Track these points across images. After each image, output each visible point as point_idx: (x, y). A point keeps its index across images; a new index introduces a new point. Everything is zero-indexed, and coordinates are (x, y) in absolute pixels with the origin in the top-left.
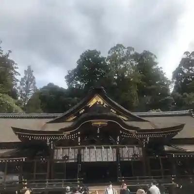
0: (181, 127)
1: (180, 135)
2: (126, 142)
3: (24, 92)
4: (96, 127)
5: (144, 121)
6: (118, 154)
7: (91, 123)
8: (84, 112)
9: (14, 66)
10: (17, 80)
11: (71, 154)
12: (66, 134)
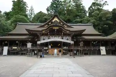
0: (85, 30)
1: (84, 33)
2: (66, 35)
3: (30, 15)
4: (54, 30)
5: (72, 27)
7: (53, 28)
8: (51, 24)
9: (26, 4)
10: (28, 10)
12: (44, 31)
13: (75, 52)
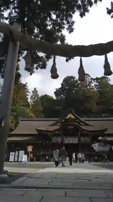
0: (107, 129)
1: (105, 133)
2: (84, 135)
4: (69, 129)
6: (79, 140)
8: (64, 122)
11: (59, 140)
13: (96, 158)
